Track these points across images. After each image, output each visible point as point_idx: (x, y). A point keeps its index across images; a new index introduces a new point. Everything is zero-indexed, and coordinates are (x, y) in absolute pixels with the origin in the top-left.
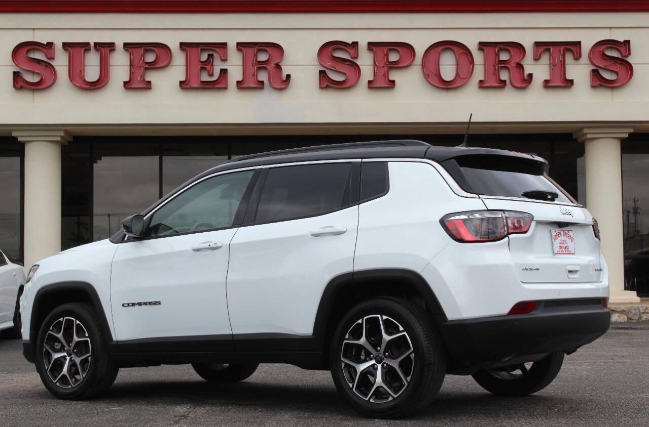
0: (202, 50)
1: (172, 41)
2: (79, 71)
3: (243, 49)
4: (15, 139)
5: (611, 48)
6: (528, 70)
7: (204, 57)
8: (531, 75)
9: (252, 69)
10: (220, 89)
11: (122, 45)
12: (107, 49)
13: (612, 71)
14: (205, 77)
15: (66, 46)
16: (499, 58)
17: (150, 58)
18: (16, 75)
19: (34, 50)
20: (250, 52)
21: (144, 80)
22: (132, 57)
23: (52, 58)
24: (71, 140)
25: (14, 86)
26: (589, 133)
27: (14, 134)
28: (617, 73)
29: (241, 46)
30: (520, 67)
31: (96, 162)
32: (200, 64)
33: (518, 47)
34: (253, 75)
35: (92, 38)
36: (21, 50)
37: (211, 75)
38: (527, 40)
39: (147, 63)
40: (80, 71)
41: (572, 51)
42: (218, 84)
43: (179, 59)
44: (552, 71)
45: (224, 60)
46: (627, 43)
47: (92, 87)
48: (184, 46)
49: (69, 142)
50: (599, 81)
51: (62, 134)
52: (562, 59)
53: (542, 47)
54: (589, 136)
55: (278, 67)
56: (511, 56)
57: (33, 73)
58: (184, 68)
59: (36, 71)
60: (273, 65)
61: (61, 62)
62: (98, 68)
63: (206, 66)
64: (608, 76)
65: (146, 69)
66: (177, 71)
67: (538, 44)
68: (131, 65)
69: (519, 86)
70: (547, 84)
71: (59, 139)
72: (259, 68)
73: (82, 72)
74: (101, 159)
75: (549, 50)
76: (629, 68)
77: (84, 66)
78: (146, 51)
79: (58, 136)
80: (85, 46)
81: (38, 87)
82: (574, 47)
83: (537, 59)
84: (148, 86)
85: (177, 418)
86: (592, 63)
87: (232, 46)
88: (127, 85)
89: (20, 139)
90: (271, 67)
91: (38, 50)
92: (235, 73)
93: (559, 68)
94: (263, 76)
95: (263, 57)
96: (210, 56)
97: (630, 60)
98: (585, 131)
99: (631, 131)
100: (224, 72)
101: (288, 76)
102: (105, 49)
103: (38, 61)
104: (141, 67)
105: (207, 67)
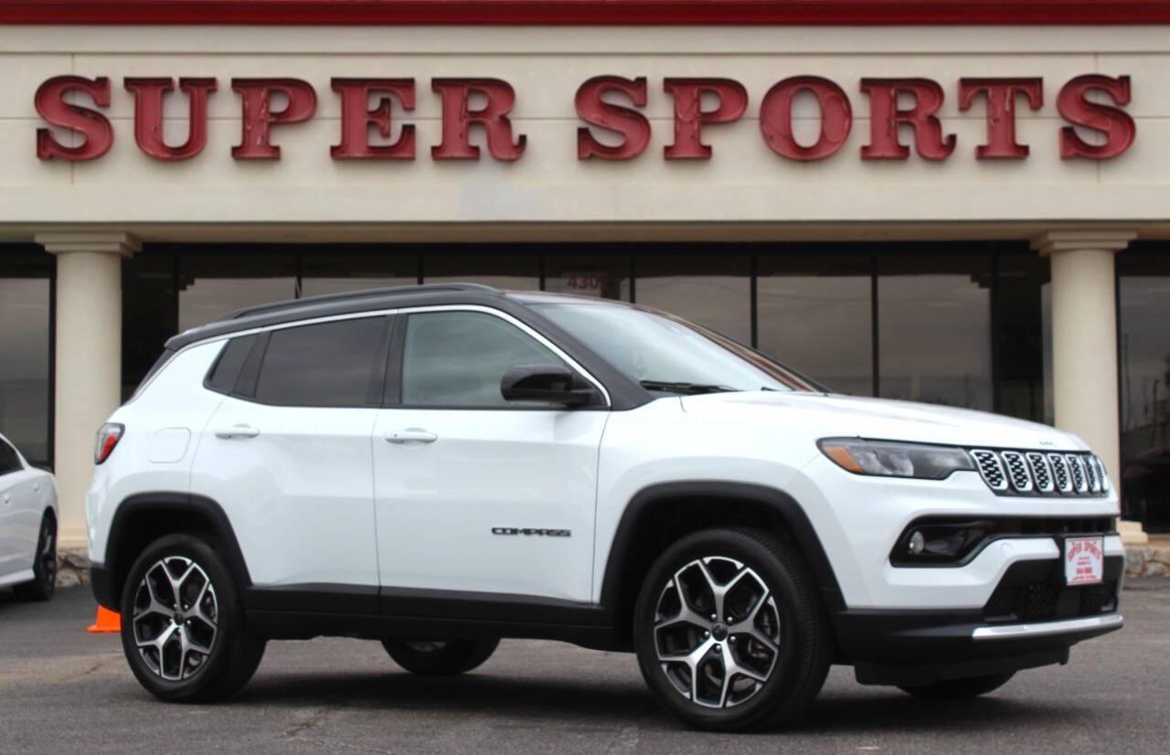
0: (370, 91)
1: (318, 75)
2: (153, 128)
3: (444, 90)
4: (40, 248)
5: (1097, 89)
6: (948, 128)
7: (374, 104)
8: (953, 138)
9: (458, 126)
10: (402, 159)
11: (229, 82)
12: (203, 91)
13: (1097, 130)
14: (376, 140)
15: (130, 83)
16: (896, 106)
17: (279, 105)
18: (43, 136)
19: (74, 90)
20: (455, 96)
21: (268, 143)
22: (247, 104)
23: (106, 105)
24: (139, 249)
25: (40, 155)
26: (1058, 240)
27: (39, 239)
28: (1106, 134)
29: (439, 85)
30: (934, 123)
31: (184, 288)
32: (367, 115)
33: (929, 89)
34: (461, 136)
35: (177, 70)
36: (51, 93)
37: (386, 135)
38: (947, 75)
39: (273, 115)
40: (156, 129)
41: (1027, 95)
42: (400, 152)
43: (330, 106)
44: (992, 130)
45: (409, 108)
46: (1125, 81)
47: (176, 157)
48: (338, 84)
49: (136, 254)
50: (1074, 149)
51: (123, 239)
52: (1008, 108)
53: (973, 88)
54: (1057, 246)
55: (505, 122)
56: (918, 103)
57: (72, 130)
58: (339, 122)
59: (78, 128)
60: (496, 118)
61: (121, 113)
62: (187, 123)
63: (379, 119)
64: (1091, 139)
65: (271, 125)
66: (326, 129)
67: (966, 83)
68: (246, 118)
69: (932, 155)
70: (982, 154)
71: (116, 248)
72: (471, 124)
73: (158, 130)
74: (192, 283)
75: (985, 92)
76: (1128, 125)
77: (161, 119)
78: (271, 93)
79: (116, 243)
80: (164, 85)
81: (81, 156)
82: (1030, 89)
83: (964, 107)
84: (274, 154)
85: (294, 728)
86: (1063, 116)
87: (423, 83)
88: (237, 153)
89: (48, 248)
90: (492, 121)
91: (81, 90)
92: (429, 131)
93: (1003, 126)
94: (478, 139)
95: (478, 104)
96: (385, 102)
97: (1131, 110)
98: (1051, 237)
99: (1133, 236)
100: (409, 131)
101: (523, 139)
102: (199, 89)
103: (82, 112)
104: (262, 121)
105: (379, 121)
